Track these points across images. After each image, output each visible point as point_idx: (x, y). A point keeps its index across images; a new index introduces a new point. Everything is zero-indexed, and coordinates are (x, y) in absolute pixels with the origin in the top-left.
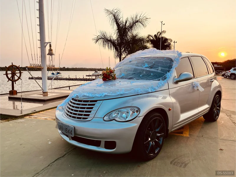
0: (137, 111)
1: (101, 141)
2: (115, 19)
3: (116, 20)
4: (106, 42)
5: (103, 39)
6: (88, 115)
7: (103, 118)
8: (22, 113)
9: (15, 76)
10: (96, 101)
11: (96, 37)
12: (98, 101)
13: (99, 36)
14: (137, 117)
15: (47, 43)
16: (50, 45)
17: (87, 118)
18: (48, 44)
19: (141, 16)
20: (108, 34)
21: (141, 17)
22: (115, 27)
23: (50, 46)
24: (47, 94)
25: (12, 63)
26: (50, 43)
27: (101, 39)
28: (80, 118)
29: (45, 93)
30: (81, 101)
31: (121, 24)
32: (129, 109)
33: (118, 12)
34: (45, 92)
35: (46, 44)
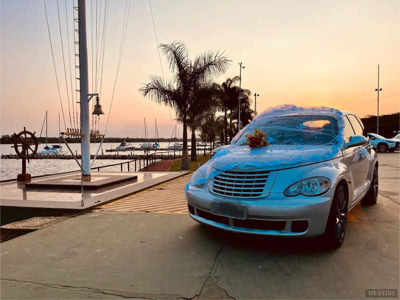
0: (326, 182)
1: (286, 222)
2: (177, 58)
3: (178, 60)
4: (162, 94)
5: (157, 89)
6: (261, 190)
7: (284, 193)
8: (83, 206)
9: (29, 150)
10: (268, 172)
11: (145, 86)
12: (271, 172)
13: (149, 85)
14: (329, 189)
15: (92, 95)
16: (98, 97)
17: (260, 194)
18: (95, 97)
19: (218, 55)
20: (165, 82)
21: (217, 57)
22: (176, 71)
23: (98, 100)
24: (90, 177)
25: (25, 128)
26: (98, 94)
27: (153, 89)
28: (249, 195)
29: (86, 177)
30: (244, 173)
31: (185, 66)
32: (316, 180)
33: (181, 47)
34: (87, 175)
35: (90, 97)
